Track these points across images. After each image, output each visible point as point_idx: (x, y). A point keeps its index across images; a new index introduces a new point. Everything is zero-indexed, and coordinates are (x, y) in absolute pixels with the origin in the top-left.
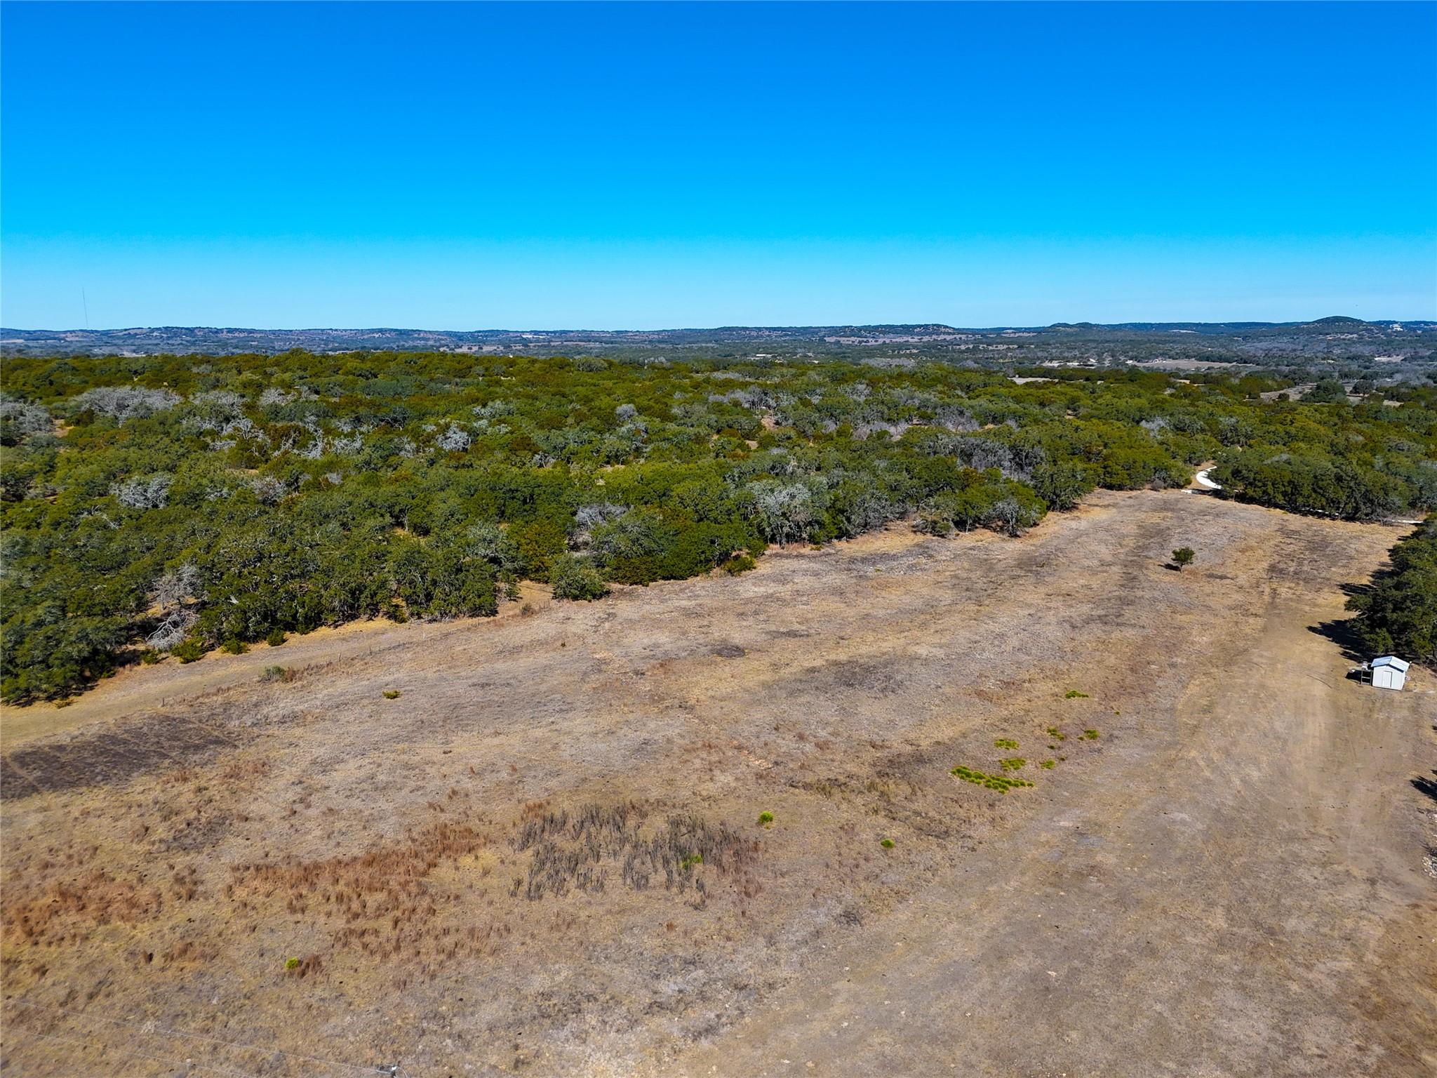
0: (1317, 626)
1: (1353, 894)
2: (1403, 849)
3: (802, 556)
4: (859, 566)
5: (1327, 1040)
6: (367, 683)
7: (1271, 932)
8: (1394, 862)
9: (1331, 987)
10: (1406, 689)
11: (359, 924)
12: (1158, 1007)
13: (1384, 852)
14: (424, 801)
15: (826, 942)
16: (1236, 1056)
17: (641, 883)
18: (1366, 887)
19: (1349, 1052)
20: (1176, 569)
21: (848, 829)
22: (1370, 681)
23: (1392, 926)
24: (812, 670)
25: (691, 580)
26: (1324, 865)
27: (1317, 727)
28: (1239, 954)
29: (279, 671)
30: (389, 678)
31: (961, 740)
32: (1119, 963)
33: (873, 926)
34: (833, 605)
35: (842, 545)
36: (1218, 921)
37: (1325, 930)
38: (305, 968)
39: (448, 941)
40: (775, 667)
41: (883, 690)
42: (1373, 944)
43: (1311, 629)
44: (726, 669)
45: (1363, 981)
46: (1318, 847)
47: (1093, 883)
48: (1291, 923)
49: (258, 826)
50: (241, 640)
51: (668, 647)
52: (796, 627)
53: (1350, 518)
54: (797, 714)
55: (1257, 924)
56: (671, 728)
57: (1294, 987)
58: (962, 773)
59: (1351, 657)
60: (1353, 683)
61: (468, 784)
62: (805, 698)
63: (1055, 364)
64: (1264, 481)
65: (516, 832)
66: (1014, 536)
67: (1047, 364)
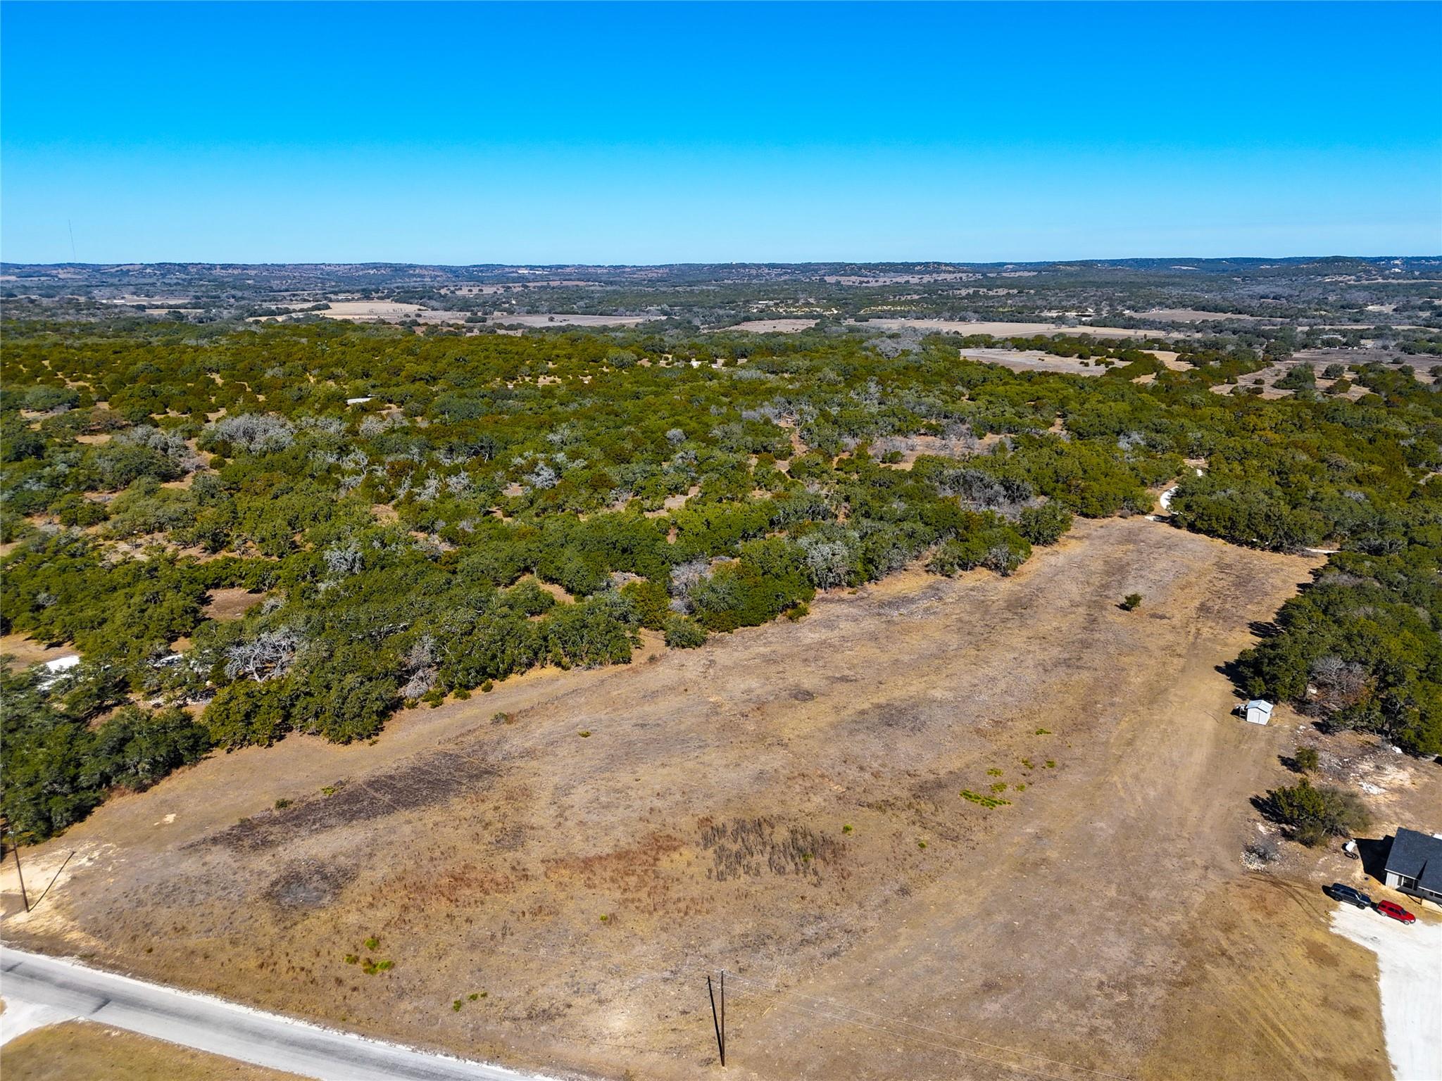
0: (1222, 665)
1: (1193, 876)
2: (1231, 847)
3: (841, 600)
4: (887, 610)
5: (1157, 958)
6: (562, 724)
7: (1141, 899)
8: (1224, 857)
9: (1167, 930)
10: (1269, 724)
11: (628, 895)
12: (1072, 941)
14: (635, 815)
15: (891, 906)
16: (1108, 966)
17: (781, 871)
18: (1201, 871)
19: (1168, 964)
20: (1128, 609)
21: (898, 835)
22: (1245, 718)
23: (1210, 895)
24: (863, 712)
25: (764, 626)
26: (1180, 858)
27: (1200, 756)
28: (1120, 911)
29: (504, 716)
30: (576, 720)
31: (966, 770)
32: (1054, 917)
33: (917, 896)
34: (870, 651)
35: (871, 587)
36: (1112, 892)
37: (1172, 898)
38: (609, 920)
39: (682, 905)
40: (837, 709)
41: (912, 729)
42: (1196, 906)
43: (1218, 669)
44: (805, 710)
45: (1185, 927)
46: (1180, 845)
47: (1043, 870)
48: (1153, 894)
49: (542, 833)
50: (464, 690)
51: (759, 691)
52: (847, 672)
53: (1276, 549)
54: (856, 750)
55: (1133, 894)
56: (774, 760)
57: (1147, 930)
58: (966, 795)
59: (1240, 695)
60: (1234, 718)
61: (658, 803)
62: (860, 737)
63: (1054, 314)
64: (1210, 516)
65: (698, 837)
66: (1005, 575)
67: (1046, 314)
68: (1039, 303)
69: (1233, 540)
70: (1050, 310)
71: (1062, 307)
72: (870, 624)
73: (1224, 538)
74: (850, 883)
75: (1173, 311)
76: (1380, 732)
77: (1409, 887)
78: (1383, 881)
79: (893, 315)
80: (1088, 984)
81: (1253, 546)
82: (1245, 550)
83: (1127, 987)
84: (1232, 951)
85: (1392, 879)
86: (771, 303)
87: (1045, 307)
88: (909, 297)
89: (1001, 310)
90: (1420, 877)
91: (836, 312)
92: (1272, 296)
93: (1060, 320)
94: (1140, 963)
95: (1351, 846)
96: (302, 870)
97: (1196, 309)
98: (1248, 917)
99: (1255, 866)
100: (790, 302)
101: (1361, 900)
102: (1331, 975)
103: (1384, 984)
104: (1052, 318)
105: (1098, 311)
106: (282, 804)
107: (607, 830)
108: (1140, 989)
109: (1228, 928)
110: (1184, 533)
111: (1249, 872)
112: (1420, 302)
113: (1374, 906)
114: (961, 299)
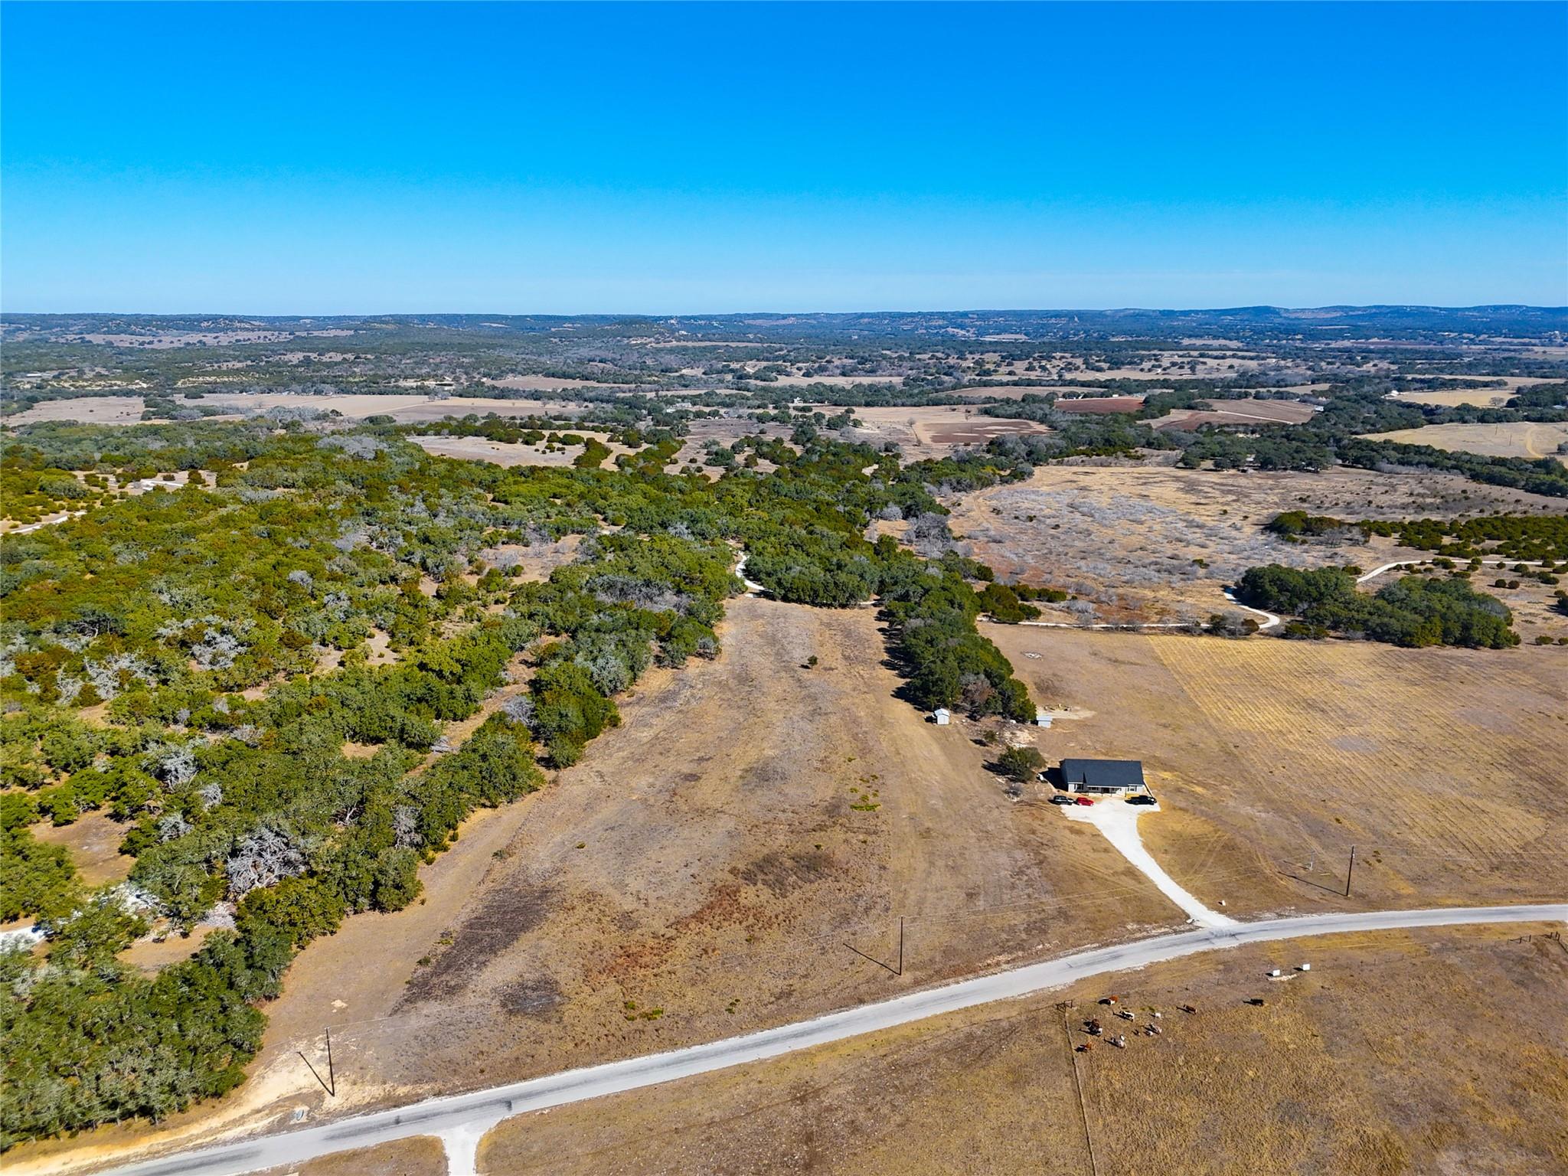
0: (893, 694)
1: (996, 812)
2: (998, 794)
3: (630, 703)
5: (1020, 856)
6: (552, 845)
7: (987, 832)
8: (999, 799)
9: (1011, 842)
10: (953, 724)
11: (745, 924)
12: (980, 862)
13: (995, 797)
14: (686, 882)
16: (1006, 867)
17: (811, 881)
18: (997, 810)
19: (1027, 856)
20: (807, 667)
21: (846, 841)
22: (936, 722)
23: (1012, 820)
24: (742, 777)
25: (602, 736)
26: (982, 807)
27: (936, 750)
28: (985, 841)
29: (499, 853)
30: (558, 839)
31: (838, 794)
32: (961, 854)
33: (891, 868)
34: (694, 735)
36: (972, 834)
37: (998, 827)
38: (753, 940)
39: (781, 918)
40: (723, 780)
41: (782, 779)
42: (1011, 827)
43: (893, 696)
44: (705, 787)
45: (1017, 838)
46: (976, 800)
47: (933, 834)
48: (989, 828)
50: (436, 844)
52: (698, 754)
53: (843, 606)
54: (765, 801)
55: (982, 831)
57: (1004, 845)
58: (853, 807)
59: (919, 710)
60: (929, 724)
61: (691, 871)
62: (759, 792)
63: (411, 383)
64: (797, 589)
65: (741, 881)
66: (712, 659)
67: (402, 383)
68: (390, 371)
69: (814, 604)
70: (406, 378)
71: (418, 376)
72: (669, 717)
73: (807, 603)
74: (852, 873)
75: (526, 377)
76: (999, 713)
77: (1080, 789)
78: (1067, 790)
79: (229, 388)
80: (1005, 876)
81: (829, 606)
82: (825, 609)
83: (1021, 872)
84: (1045, 842)
85: (1072, 787)
86: (47, 375)
87: (400, 376)
88: (230, 365)
89: (351, 379)
90: (1085, 781)
91: (145, 386)
92: (598, 359)
93: (423, 391)
94: (1016, 861)
95: (1042, 778)
96: (509, 991)
97: (547, 375)
98: (1036, 824)
99: (1016, 800)
100: (74, 373)
101: (1067, 801)
102: (1086, 839)
103: (1105, 834)
104: (412, 388)
105: (456, 379)
106: (425, 962)
107: (682, 895)
108: (1028, 871)
109: (1034, 832)
110: (779, 603)
111: (1015, 804)
112: (720, 366)
113: (1076, 803)
114: (296, 366)
